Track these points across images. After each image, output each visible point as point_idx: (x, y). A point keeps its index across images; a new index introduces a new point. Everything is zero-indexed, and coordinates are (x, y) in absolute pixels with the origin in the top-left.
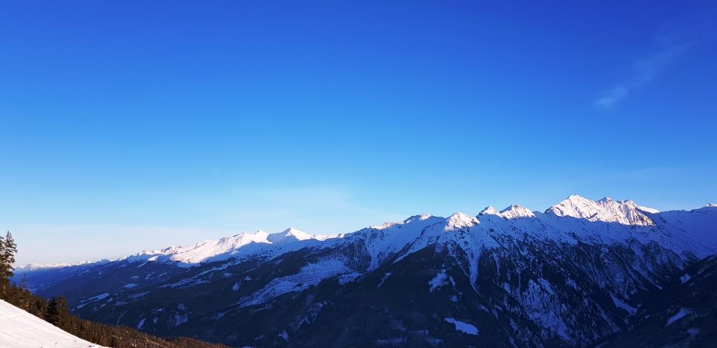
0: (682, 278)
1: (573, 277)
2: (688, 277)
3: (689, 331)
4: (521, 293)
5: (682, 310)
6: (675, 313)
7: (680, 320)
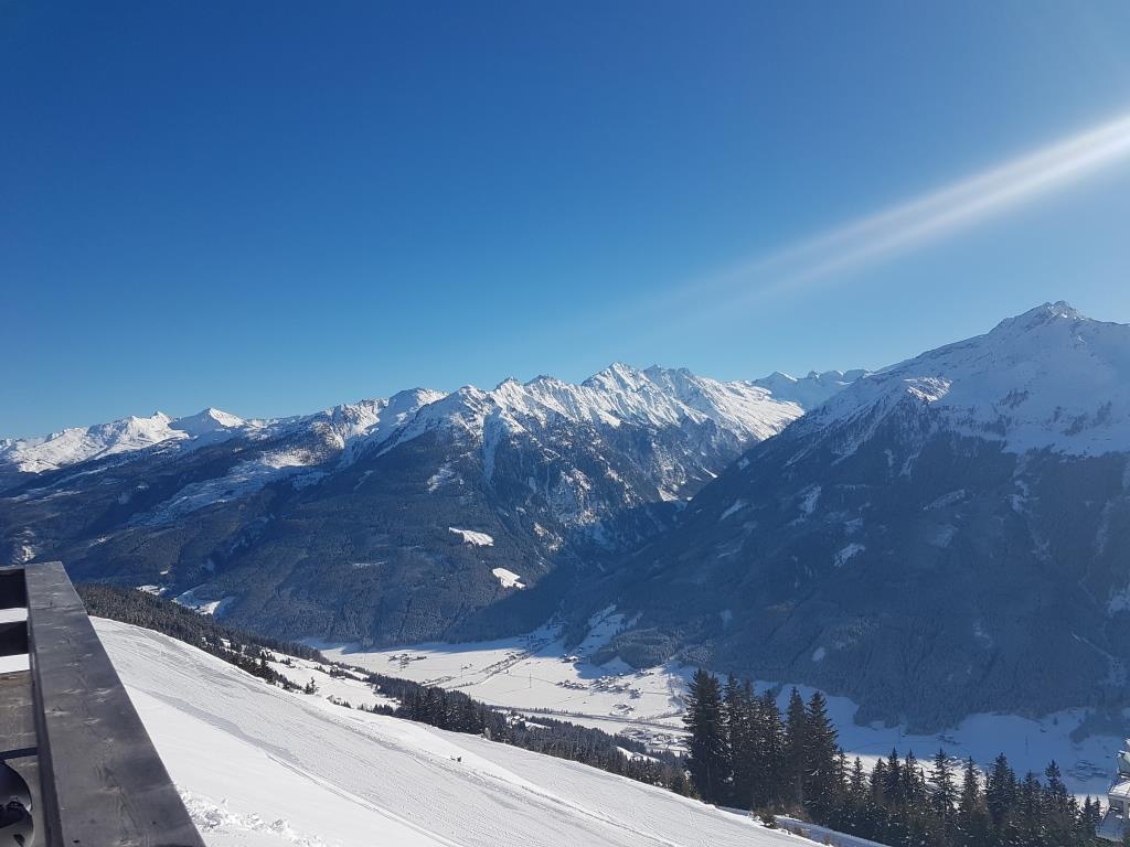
0: (740, 464)
1: (613, 467)
2: (747, 462)
3: (745, 526)
4: (550, 490)
5: (738, 502)
6: (731, 506)
7: (735, 513)
